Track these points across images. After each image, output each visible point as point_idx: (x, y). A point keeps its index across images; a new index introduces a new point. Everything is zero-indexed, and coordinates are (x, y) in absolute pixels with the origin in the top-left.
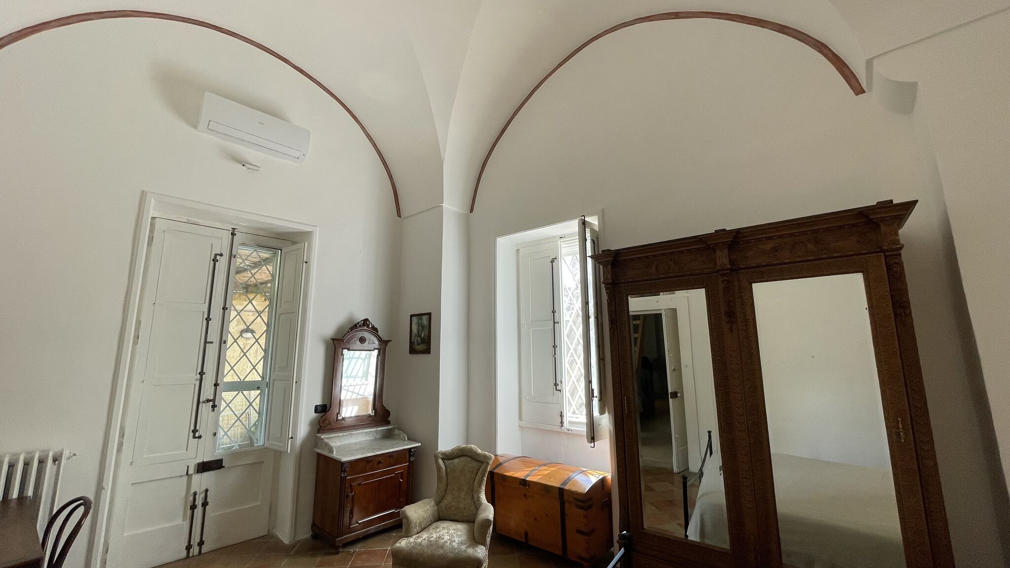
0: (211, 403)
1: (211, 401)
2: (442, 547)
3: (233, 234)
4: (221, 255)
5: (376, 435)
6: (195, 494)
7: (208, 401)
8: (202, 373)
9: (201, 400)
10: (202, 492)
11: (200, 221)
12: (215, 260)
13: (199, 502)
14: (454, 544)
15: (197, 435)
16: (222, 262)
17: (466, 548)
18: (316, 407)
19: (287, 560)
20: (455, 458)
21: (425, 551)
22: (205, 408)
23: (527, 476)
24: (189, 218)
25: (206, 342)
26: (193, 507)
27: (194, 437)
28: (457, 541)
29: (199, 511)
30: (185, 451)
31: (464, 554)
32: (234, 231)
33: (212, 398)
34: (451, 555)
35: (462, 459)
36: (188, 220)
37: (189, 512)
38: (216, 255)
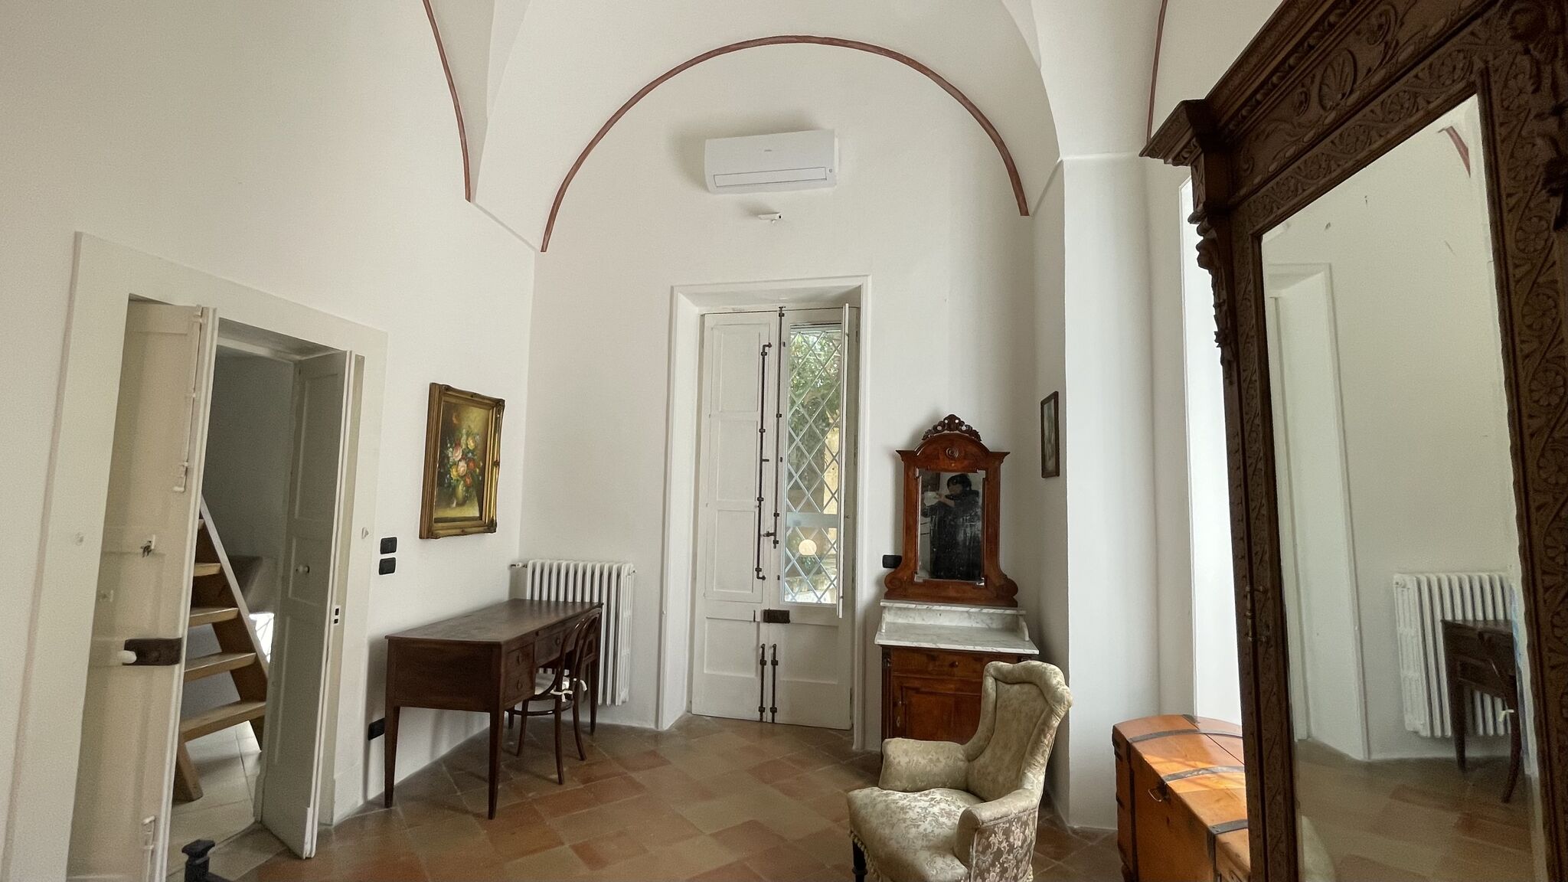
0: (773, 537)
1: (771, 534)
2: (893, 826)
3: (781, 315)
4: (769, 346)
5: (989, 622)
6: (763, 647)
7: (768, 534)
8: (760, 499)
9: (762, 533)
10: (771, 648)
11: (746, 308)
12: (764, 354)
13: (768, 658)
14: (913, 830)
15: (761, 576)
16: (772, 353)
17: (922, 846)
18: (885, 557)
19: (830, 766)
20: (1014, 684)
21: (872, 819)
22: (767, 543)
23: (1176, 777)
24: (733, 307)
25: (762, 460)
26: (763, 663)
27: (758, 578)
28: (921, 829)
29: (769, 667)
30: (751, 592)
31: (910, 857)
32: (781, 310)
33: (773, 532)
34: (893, 844)
35: (1026, 688)
36: (733, 309)
37: (760, 666)
38: (764, 346)
